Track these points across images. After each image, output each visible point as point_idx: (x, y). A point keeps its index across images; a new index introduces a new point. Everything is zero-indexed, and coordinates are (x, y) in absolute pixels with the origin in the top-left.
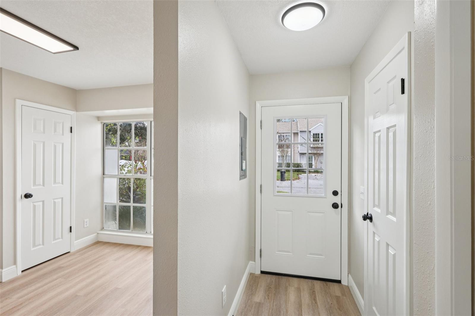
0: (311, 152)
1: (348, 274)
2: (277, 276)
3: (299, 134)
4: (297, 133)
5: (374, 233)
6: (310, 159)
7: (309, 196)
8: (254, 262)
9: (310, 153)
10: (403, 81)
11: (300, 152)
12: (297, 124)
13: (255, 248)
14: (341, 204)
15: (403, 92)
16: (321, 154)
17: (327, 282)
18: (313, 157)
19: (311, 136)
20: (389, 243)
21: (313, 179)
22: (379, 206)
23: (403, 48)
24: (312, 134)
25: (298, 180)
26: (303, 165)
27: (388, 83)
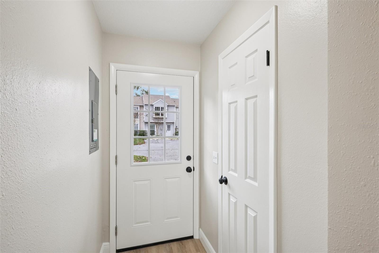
0: (154, 122)
1: (199, 228)
2: (135, 250)
3: (144, 107)
4: (143, 106)
5: (229, 194)
6: (152, 127)
7: (166, 163)
8: (109, 243)
9: (151, 123)
10: (268, 53)
11: (145, 121)
12: (143, 99)
13: (109, 227)
14: (194, 167)
15: (268, 64)
16: (161, 124)
17: (182, 241)
18: (155, 126)
19: (154, 109)
20: (247, 205)
21: (156, 143)
22: (235, 171)
23: (268, 22)
24: (154, 107)
25: (144, 144)
26: (147, 132)
27: (247, 57)
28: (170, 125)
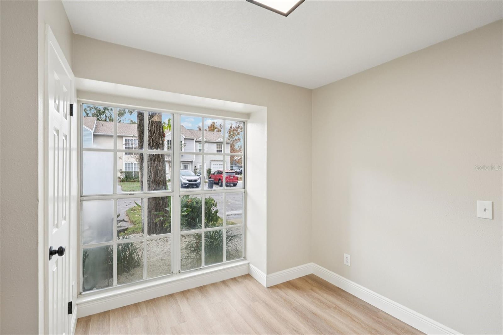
28: (187, 165)
